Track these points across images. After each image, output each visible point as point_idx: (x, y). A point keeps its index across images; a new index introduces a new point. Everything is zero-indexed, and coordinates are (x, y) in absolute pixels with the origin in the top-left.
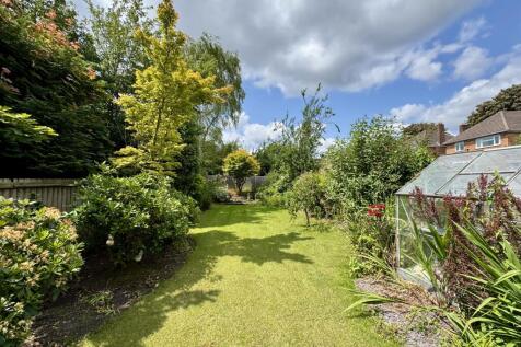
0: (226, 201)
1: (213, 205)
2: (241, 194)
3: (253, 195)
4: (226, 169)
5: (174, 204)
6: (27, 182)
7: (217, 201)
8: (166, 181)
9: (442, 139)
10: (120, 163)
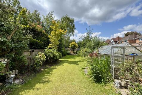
0: (70, 54)
1: (67, 55)
2: (74, 53)
3: (76, 53)
4: (70, 47)
5: (57, 54)
6: (37, 50)
7: (68, 54)
8: (56, 50)
9: (135, 37)
10: (49, 47)
